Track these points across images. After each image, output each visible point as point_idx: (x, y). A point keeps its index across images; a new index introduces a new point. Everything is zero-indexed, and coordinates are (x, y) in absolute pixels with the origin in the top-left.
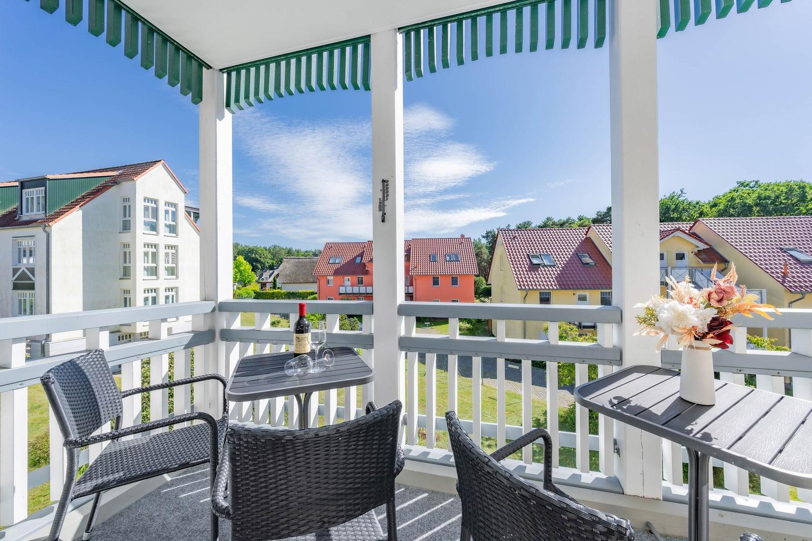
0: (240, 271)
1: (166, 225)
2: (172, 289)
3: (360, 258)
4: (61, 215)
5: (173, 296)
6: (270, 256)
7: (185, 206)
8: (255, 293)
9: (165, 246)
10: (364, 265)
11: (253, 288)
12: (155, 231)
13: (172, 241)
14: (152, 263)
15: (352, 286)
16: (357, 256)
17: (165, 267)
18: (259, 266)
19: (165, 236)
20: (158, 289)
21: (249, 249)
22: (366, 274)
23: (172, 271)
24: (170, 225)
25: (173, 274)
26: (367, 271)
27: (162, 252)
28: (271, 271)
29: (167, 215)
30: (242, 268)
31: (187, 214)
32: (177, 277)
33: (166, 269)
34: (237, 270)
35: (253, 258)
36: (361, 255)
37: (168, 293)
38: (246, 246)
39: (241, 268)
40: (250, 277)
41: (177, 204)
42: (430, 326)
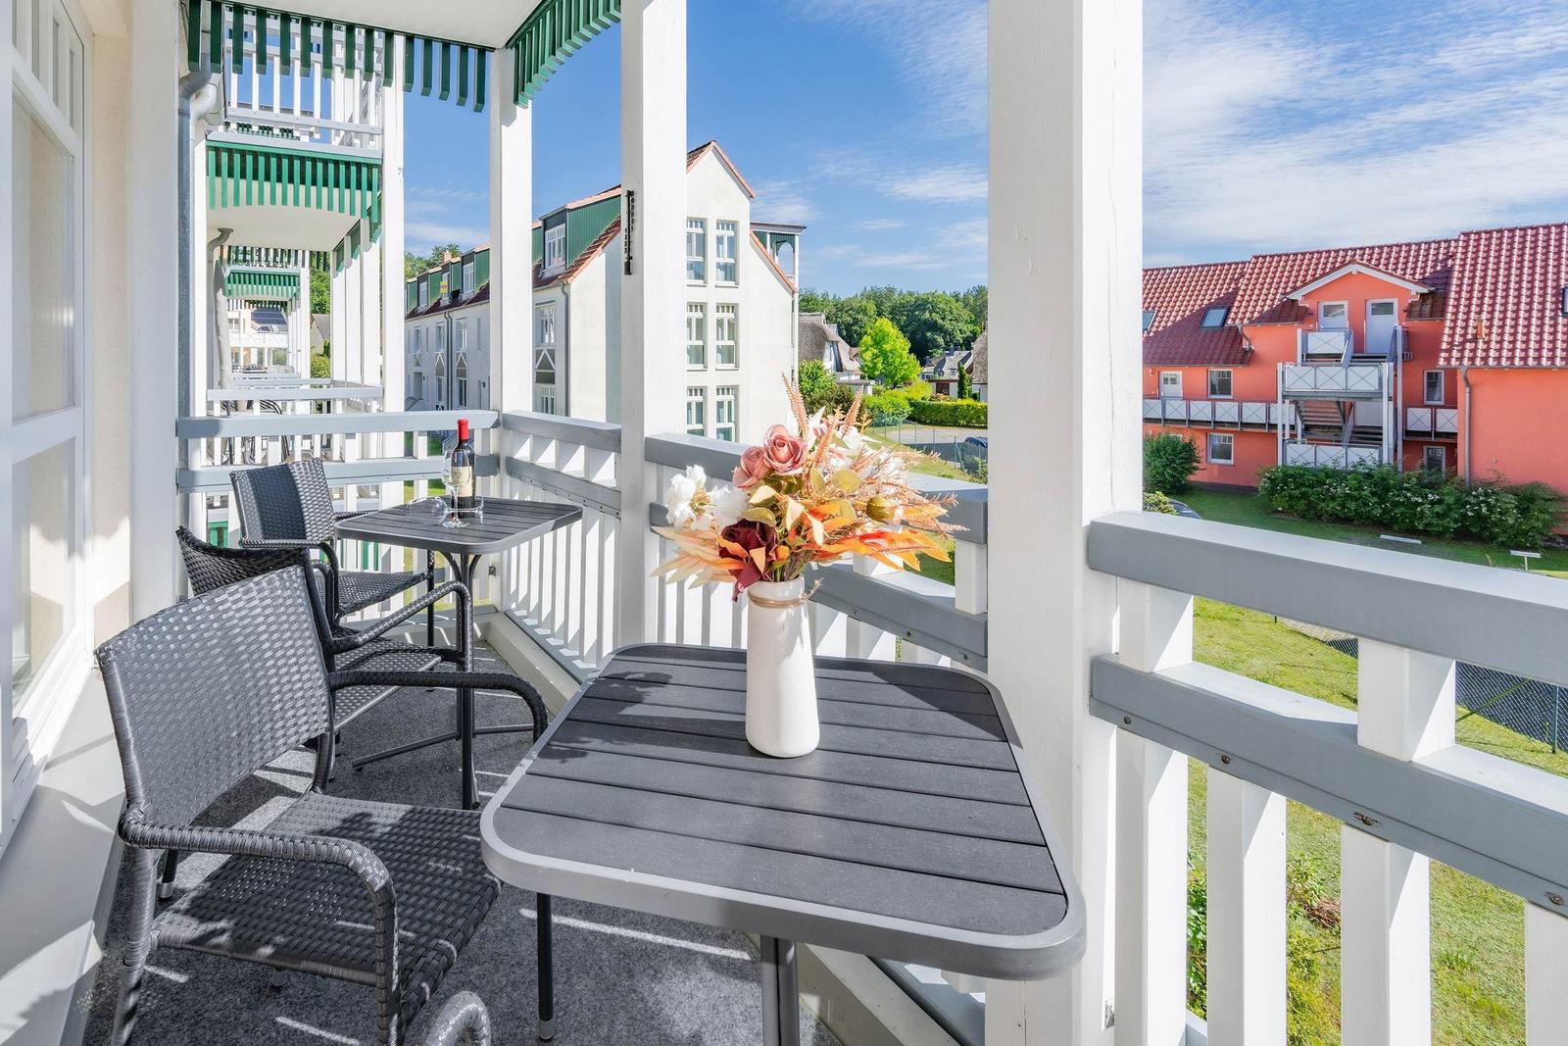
0: (884, 354)
1: (719, 266)
2: (728, 389)
3: (1223, 311)
4: (580, 265)
5: (730, 403)
6: (966, 314)
7: (751, 224)
8: (912, 405)
9: (718, 307)
10: (1236, 336)
11: (907, 394)
12: (703, 279)
13: (728, 296)
14: (697, 339)
15: (1188, 397)
16: (1211, 306)
17: (718, 346)
18: (940, 340)
19: (716, 286)
20: (706, 387)
21: (917, 299)
22: (1242, 362)
23: (729, 355)
24: (726, 264)
25: (730, 361)
26: (1245, 352)
27: (712, 317)
28: (964, 353)
29: (721, 246)
30: (887, 347)
31: (757, 239)
32: (737, 366)
33: (719, 350)
34: (876, 351)
35: (925, 322)
36: (1226, 303)
37: (721, 398)
38: (911, 294)
39: (884, 346)
40: (906, 367)
41: (736, 222)
42: (1534, 564)
